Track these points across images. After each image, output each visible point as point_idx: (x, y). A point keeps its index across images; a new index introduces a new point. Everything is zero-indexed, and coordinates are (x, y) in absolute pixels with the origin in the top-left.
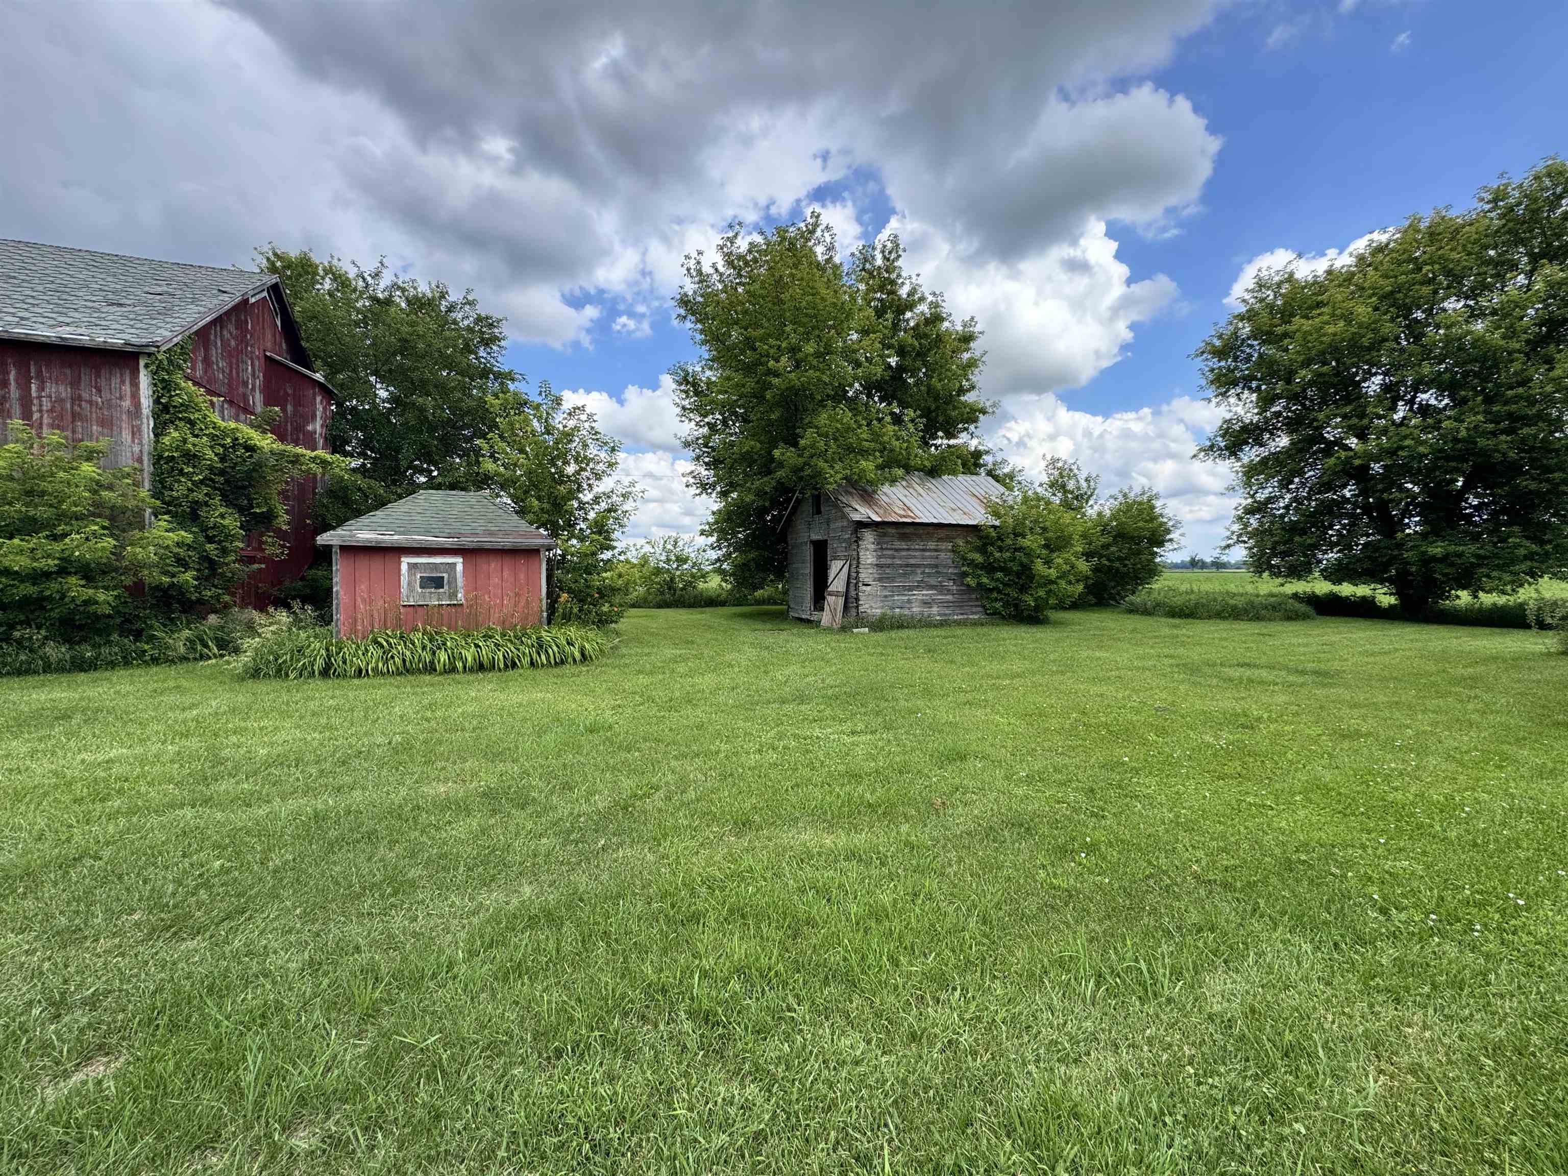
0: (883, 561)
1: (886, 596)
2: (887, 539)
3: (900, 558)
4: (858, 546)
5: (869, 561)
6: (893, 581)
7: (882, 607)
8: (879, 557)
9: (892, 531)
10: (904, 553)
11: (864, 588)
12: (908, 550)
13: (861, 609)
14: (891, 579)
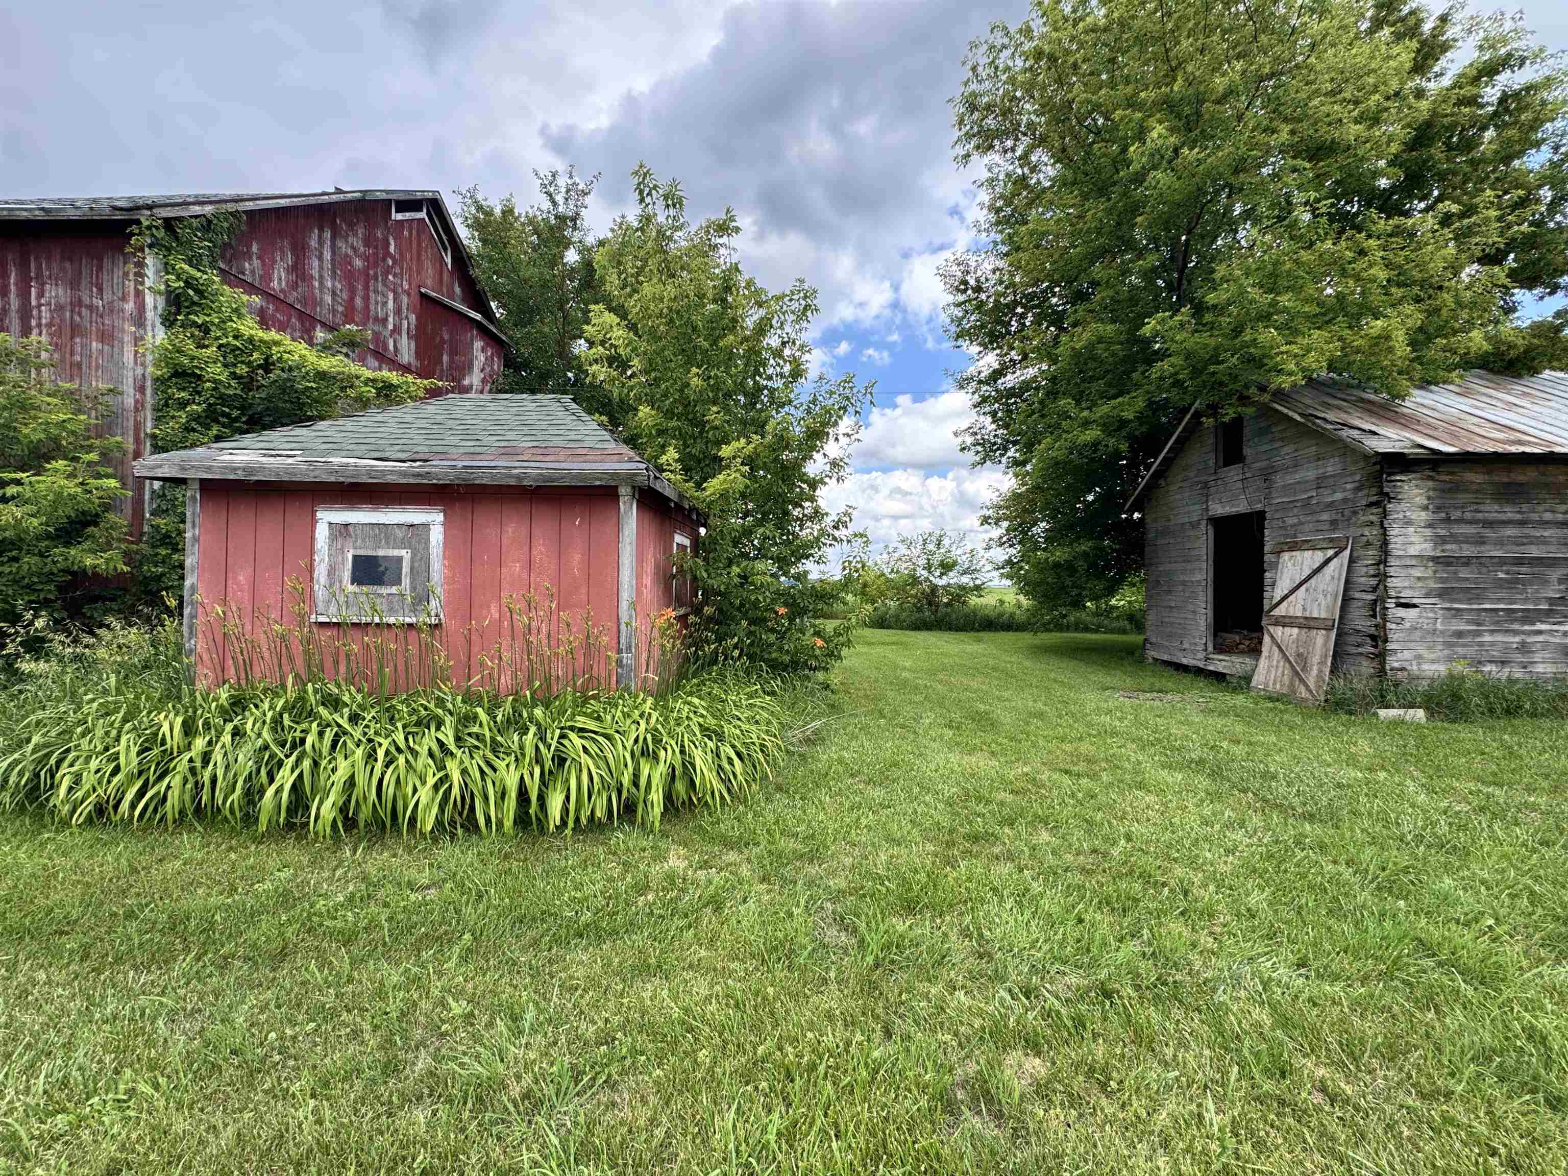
0: (1452, 549)
1: (1460, 634)
2: (1463, 497)
3: (1500, 543)
4: (1385, 514)
5: (1413, 551)
6: (1479, 599)
7: (1450, 659)
8: (1440, 540)
9: (1475, 477)
10: (1510, 531)
11: (1401, 612)
12: (1522, 523)
13: (1393, 662)
14: (1474, 594)
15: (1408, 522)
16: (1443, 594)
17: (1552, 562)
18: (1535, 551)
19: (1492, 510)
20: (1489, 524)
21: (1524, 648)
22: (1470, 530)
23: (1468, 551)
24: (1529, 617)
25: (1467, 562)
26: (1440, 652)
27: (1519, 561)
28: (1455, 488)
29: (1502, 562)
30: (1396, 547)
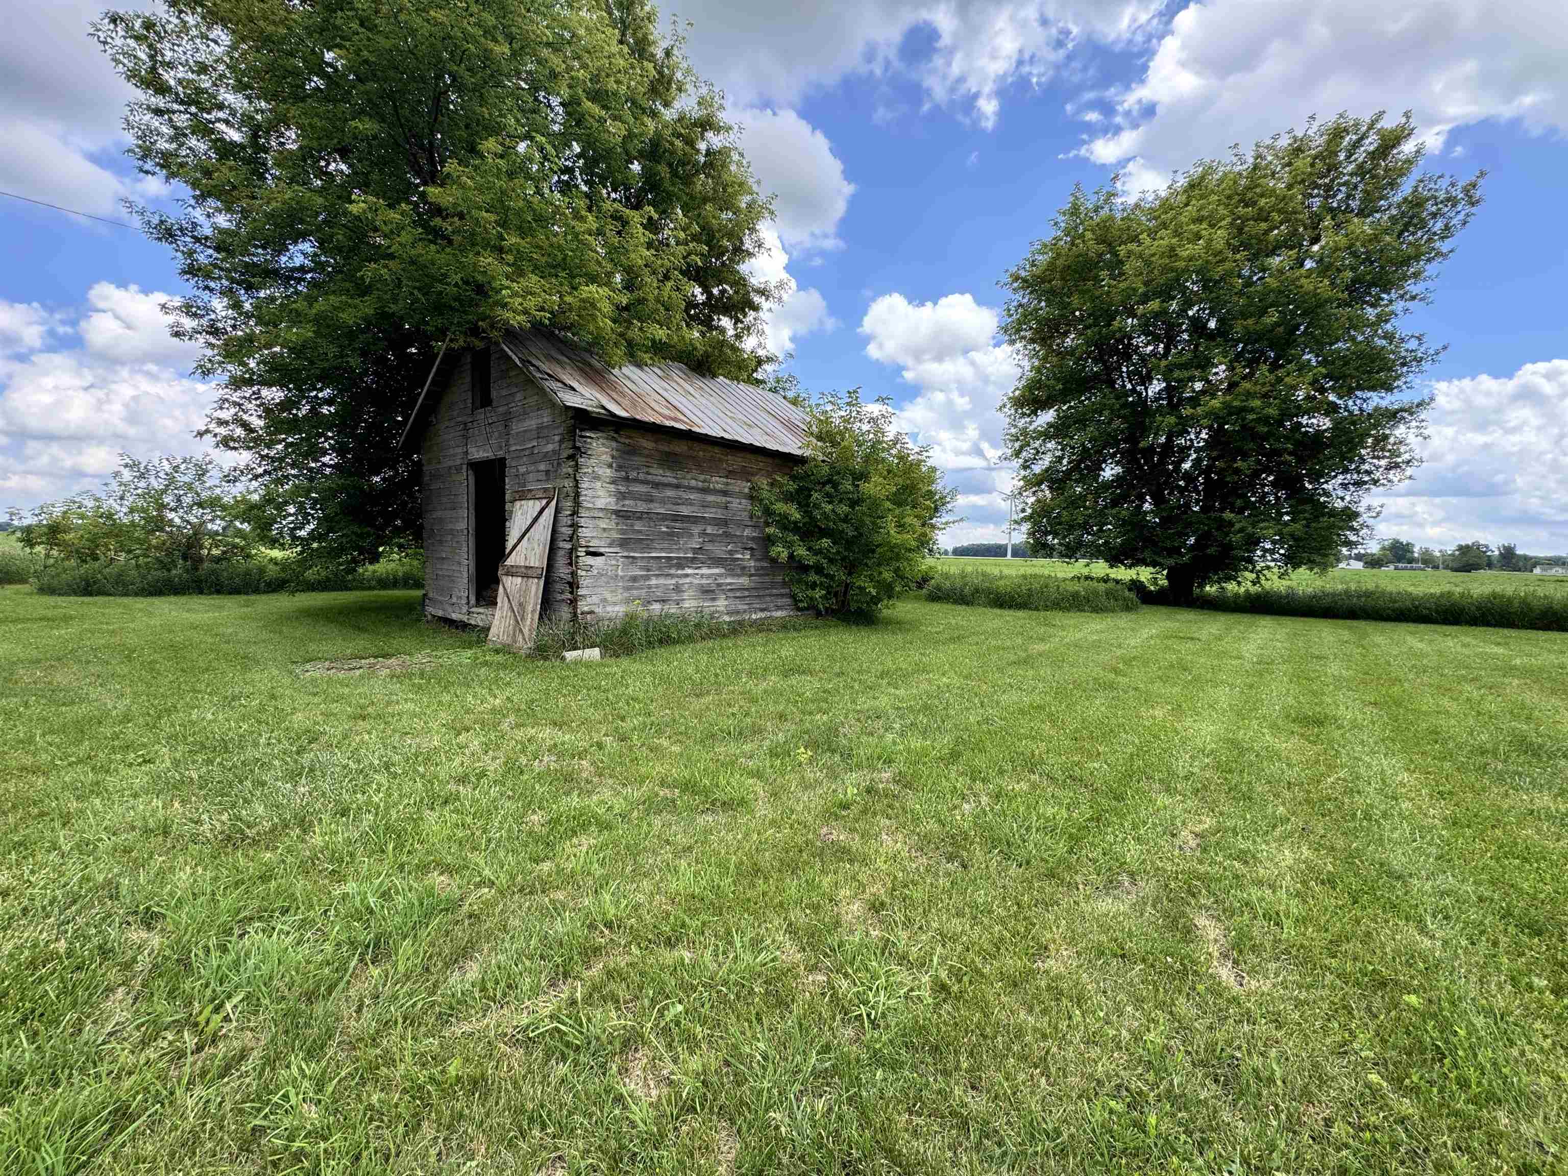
0: (629, 504)
1: (634, 579)
2: (638, 460)
3: (663, 502)
4: (577, 467)
5: (600, 503)
6: (650, 548)
7: (628, 601)
8: (621, 496)
9: (647, 444)
10: (670, 493)
11: (590, 560)
12: (677, 487)
13: (583, 606)
14: (644, 543)
15: (597, 478)
16: (624, 543)
17: (695, 520)
18: (685, 511)
19: (659, 474)
20: (657, 485)
21: (678, 589)
22: (644, 489)
23: (642, 507)
24: (681, 563)
25: (640, 516)
26: (620, 595)
27: (676, 518)
28: (633, 451)
29: (664, 518)
30: (586, 500)
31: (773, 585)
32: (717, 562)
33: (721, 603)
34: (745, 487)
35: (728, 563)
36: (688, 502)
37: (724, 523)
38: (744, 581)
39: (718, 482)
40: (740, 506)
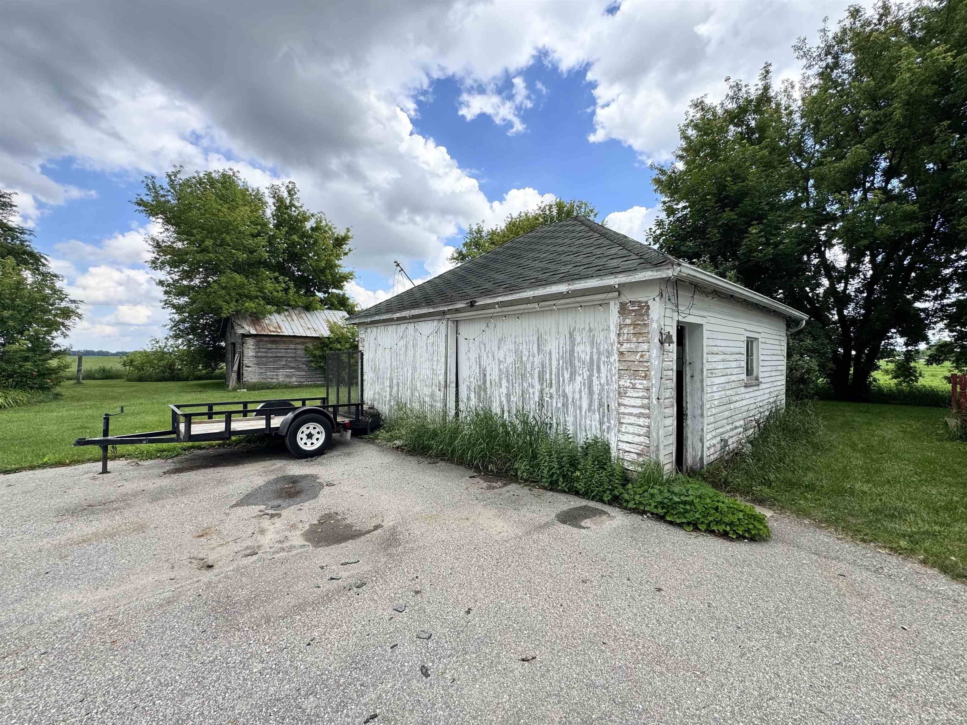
0: (260, 354)
1: (261, 373)
3: (271, 353)
4: (243, 346)
5: (250, 355)
7: (259, 378)
8: (257, 352)
9: (265, 339)
10: (274, 350)
11: (246, 368)
12: (276, 349)
13: (244, 379)
14: (265, 364)
15: (249, 348)
16: (258, 364)
17: (283, 357)
18: (280, 355)
19: (269, 346)
20: (269, 349)
21: (277, 375)
22: (265, 350)
23: (264, 354)
24: (278, 369)
25: (264, 357)
26: (257, 377)
27: (276, 357)
28: (261, 341)
29: (272, 357)
30: (245, 354)
31: (316, 374)
32: (292, 368)
33: (294, 379)
34: (303, 347)
35: (298, 369)
36: (279, 353)
37: (295, 357)
38: (303, 373)
39: (292, 346)
40: (301, 353)
